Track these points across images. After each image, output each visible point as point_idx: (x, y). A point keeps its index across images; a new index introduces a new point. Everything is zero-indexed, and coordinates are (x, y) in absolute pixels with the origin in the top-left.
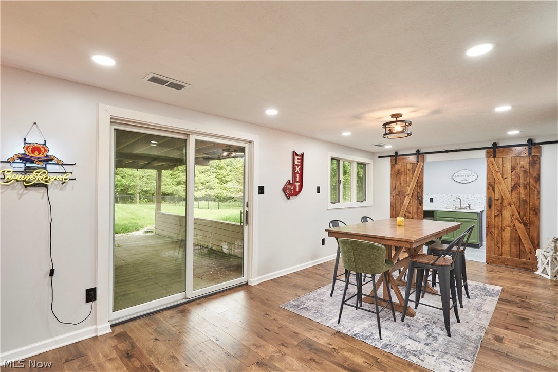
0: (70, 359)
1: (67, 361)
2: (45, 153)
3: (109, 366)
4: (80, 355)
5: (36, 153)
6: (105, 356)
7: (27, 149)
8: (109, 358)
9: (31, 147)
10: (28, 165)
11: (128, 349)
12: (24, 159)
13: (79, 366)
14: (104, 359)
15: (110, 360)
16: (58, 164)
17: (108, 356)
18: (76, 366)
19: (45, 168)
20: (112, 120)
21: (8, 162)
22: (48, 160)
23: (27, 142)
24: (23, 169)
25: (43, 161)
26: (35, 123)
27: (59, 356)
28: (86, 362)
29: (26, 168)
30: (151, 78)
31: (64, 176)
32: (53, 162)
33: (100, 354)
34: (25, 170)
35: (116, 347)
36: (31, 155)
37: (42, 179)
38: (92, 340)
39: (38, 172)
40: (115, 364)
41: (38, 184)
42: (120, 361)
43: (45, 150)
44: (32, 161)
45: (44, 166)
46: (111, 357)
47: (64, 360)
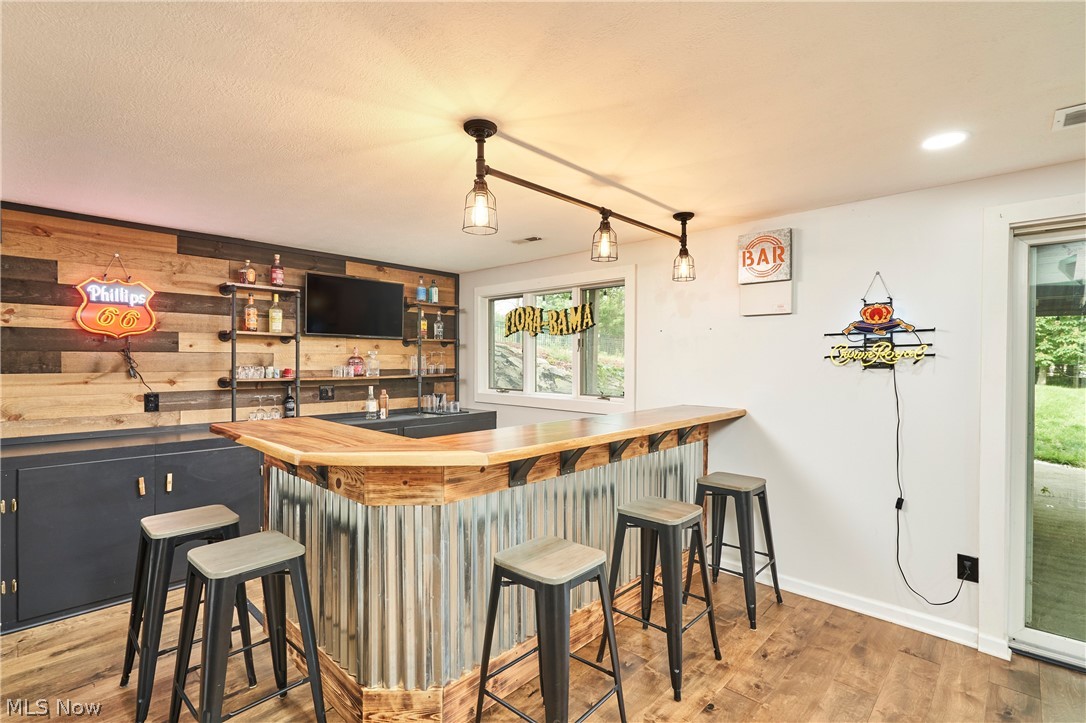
0: (912, 652)
1: (906, 651)
2: (889, 316)
3: (958, 704)
4: (930, 657)
5: (876, 317)
6: (964, 685)
7: (864, 314)
8: (968, 693)
9: (869, 311)
10: (868, 336)
11: (1016, 707)
12: (861, 328)
13: (915, 669)
14: (960, 689)
15: (968, 697)
16: (906, 331)
17: (970, 689)
18: (911, 666)
19: (890, 340)
20: (1017, 232)
21: (843, 334)
22: (892, 326)
23: (868, 303)
24: (861, 343)
25: (886, 329)
26: (878, 273)
27: (902, 637)
28: (931, 672)
29: (867, 340)
30: (1066, 120)
31: (918, 350)
32: (899, 329)
33: (960, 677)
34: (865, 343)
35: (994, 688)
36: (870, 321)
37: (884, 357)
38: (964, 650)
39: (879, 346)
40: (971, 709)
41: (880, 363)
42: (982, 712)
43: (889, 312)
44: (871, 331)
45: (889, 335)
46: (974, 694)
47: (903, 648)
